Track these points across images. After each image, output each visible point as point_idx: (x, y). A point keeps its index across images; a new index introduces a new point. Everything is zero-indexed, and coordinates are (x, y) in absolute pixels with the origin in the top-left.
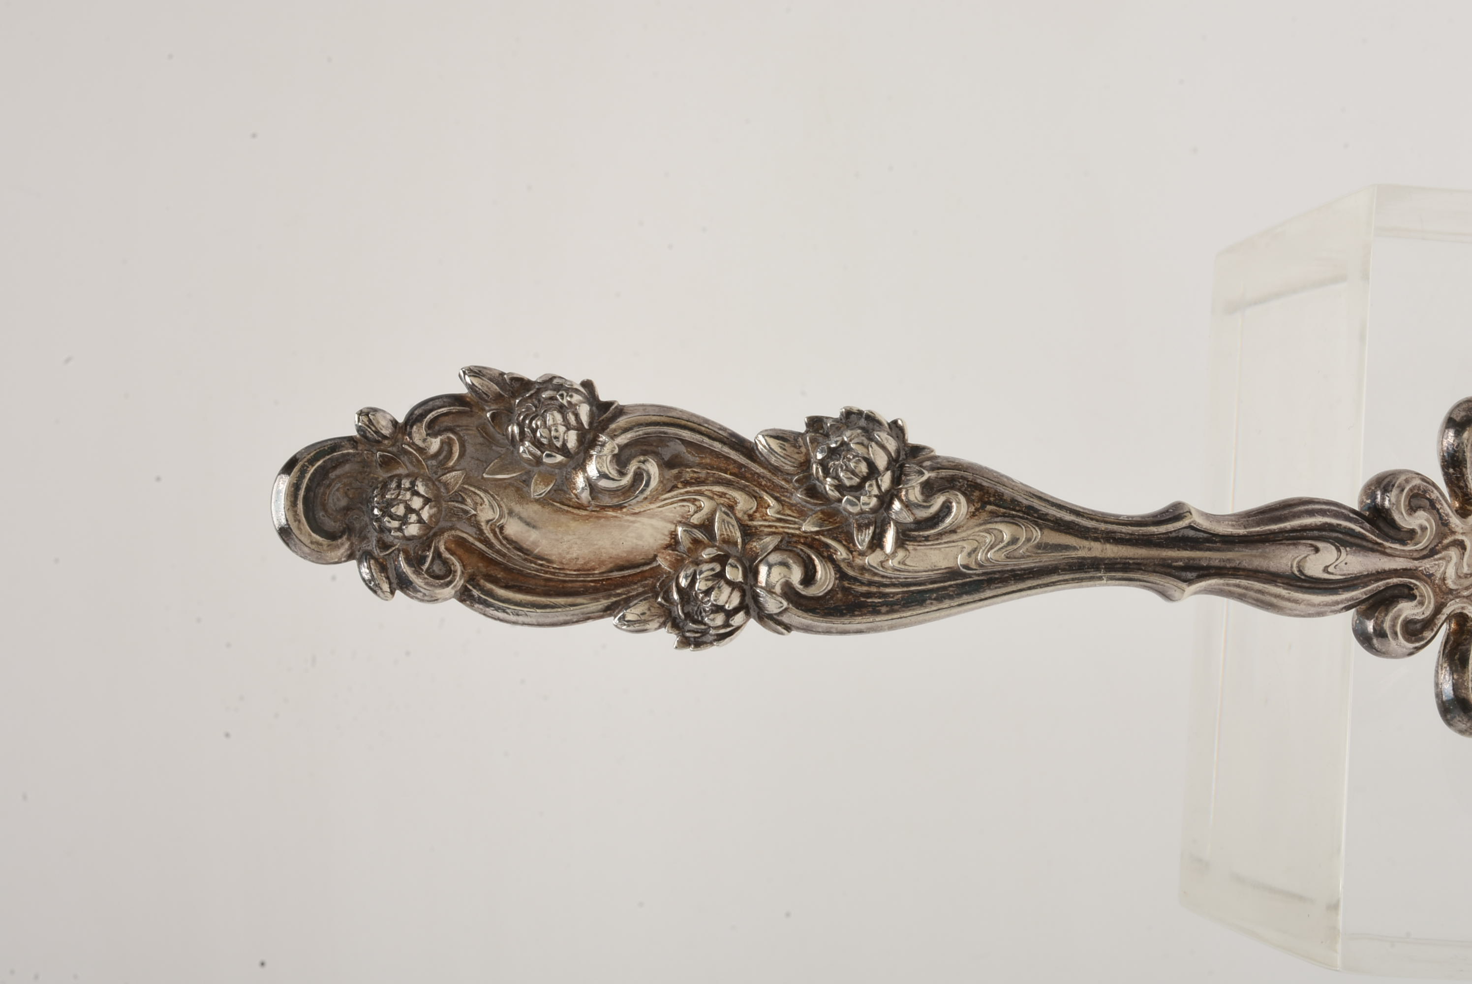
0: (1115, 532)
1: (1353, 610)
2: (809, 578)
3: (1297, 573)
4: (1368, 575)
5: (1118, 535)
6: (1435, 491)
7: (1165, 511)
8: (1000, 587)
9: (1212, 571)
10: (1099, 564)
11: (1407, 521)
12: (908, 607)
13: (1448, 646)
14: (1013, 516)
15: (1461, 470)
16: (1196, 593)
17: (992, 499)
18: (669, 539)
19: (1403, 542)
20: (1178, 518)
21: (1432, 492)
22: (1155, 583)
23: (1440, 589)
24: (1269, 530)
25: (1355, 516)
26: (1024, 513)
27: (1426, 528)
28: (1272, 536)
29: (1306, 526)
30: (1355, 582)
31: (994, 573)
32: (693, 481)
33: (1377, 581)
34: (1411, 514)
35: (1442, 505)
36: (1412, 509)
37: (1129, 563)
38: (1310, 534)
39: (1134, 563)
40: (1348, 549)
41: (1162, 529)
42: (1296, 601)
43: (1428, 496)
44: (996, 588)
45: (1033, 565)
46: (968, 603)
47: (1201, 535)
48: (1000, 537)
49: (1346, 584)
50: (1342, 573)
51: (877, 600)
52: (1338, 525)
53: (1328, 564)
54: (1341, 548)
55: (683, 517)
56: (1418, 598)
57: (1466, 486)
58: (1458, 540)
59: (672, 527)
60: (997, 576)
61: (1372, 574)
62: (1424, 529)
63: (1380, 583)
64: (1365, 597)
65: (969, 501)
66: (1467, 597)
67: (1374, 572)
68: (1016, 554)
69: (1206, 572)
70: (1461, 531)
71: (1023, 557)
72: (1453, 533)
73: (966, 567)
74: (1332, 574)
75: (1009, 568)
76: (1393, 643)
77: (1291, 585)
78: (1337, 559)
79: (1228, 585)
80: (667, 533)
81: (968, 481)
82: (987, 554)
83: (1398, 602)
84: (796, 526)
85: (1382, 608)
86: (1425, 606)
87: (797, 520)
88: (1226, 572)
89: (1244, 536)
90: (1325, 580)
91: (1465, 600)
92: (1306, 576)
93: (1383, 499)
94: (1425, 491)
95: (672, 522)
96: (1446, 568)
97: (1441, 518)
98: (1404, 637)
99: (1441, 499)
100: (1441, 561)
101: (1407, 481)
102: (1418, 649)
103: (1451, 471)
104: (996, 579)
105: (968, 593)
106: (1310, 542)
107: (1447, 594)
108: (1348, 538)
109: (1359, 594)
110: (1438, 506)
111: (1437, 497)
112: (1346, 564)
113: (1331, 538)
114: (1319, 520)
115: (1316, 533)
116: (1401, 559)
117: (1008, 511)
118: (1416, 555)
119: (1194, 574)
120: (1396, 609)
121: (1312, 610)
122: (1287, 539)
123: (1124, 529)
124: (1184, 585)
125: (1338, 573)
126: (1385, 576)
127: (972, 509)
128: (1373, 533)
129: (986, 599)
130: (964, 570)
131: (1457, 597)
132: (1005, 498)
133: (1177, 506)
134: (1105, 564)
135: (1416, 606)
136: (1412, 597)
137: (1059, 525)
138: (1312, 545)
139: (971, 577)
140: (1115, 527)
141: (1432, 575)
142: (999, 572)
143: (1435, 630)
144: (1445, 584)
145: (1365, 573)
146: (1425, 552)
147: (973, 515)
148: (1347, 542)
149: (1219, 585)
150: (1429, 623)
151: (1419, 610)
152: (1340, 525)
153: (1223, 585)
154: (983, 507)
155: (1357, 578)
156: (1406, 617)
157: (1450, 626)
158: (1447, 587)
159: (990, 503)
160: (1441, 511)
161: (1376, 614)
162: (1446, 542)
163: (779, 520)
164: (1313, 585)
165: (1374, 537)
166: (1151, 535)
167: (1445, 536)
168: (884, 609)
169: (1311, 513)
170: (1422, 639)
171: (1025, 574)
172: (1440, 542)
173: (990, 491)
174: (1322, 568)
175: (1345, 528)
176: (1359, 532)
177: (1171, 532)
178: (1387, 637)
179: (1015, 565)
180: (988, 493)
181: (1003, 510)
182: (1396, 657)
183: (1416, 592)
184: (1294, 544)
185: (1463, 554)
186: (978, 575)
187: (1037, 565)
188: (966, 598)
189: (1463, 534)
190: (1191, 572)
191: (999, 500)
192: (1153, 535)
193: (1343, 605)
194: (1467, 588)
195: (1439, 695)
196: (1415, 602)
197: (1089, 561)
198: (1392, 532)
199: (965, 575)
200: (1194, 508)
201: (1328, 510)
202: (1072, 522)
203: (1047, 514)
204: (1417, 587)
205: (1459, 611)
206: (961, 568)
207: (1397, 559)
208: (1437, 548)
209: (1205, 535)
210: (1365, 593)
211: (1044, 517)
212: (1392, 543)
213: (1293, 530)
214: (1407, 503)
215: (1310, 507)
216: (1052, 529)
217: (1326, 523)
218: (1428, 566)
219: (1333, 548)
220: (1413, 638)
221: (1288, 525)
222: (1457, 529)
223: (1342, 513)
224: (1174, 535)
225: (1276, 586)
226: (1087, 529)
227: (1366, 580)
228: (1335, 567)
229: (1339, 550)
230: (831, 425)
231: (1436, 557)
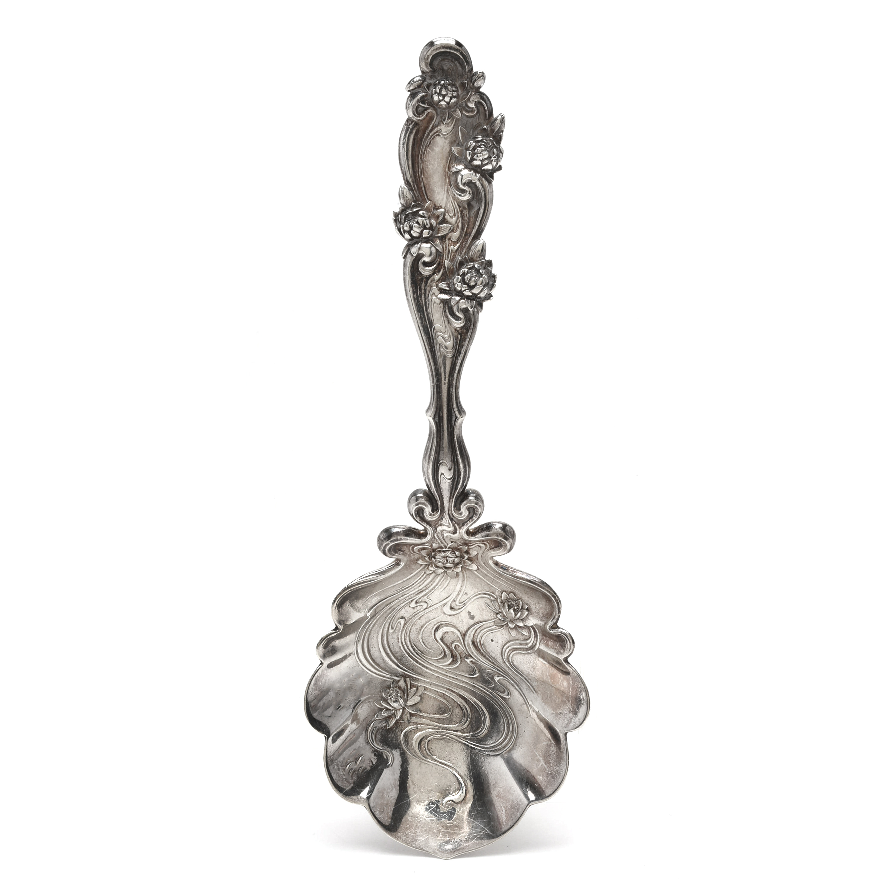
0: (452, 387)
1: (427, 489)
2: (426, 264)
3: (440, 462)
4: (441, 492)
5: (451, 389)
6: (476, 518)
7: (462, 408)
8: (427, 342)
9: (439, 428)
10: (439, 382)
11: (463, 509)
12: (417, 305)
13: (413, 529)
14: (456, 346)
15: (485, 530)
16: (430, 422)
17: (463, 337)
18: (438, 206)
19: (455, 506)
20: (460, 413)
21: (476, 517)
22: (433, 405)
23: (437, 524)
24: (457, 450)
25: (464, 485)
26: (458, 350)
27: (461, 515)
28: (454, 451)
29: (459, 465)
30: (438, 487)
31: (433, 340)
32: (463, 214)
33: (439, 496)
34: (466, 508)
35: (471, 522)
36: (469, 509)
37: (440, 394)
38: (456, 467)
39: (440, 396)
40: (451, 483)
41: (455, 406)
42: (429, 463)
43: (474, 515)
44: (427, 341)
45: (437, 355)
46: (420, 330)
47: (453, 423)
48: (447, 341)
49: (437, 483)
50: (441, 481)
51: (418, 293)
52: (461, 478)
53: (444, 475)
54: (451, 480)
55: (448, 211)
56: (433, 513)
57: (479, 533)
58: (457, 531)
59: (443, 206)
60: (432, 341)
61: (441, 494)
62: (461, 514)
63: (438, 497)
64: (432, 491)
65: (462, 328)
66: (434, 536)
67: (442, 494)
68: (441, 348)
69: (438, 425)
70: (461, 532)
71: (440, 351)
72: (460, 529)
73: (434, 329)
74: (441, 477)
75: (435, 346)
76: (414, 504)
77: (435, 460)
78: (447, 478)
79: (434, 434)
80: (441, 205)
81: (469, 327)
82: (440, 336)
83: (431, 505)
84: (447, 258)
85: (428, 499)
86: (430, 516)
87: (449, 258)
88: (439, 433)
89: (454, 440)
90: (438, 474)
91: (433, 535)
92: (439, 466)
93: (472, 496)
94: (476, 514)
95: (445, 207)
96: (445, 525)
97: (466, 522)
98: (417, 508)
99: (474, 521)
100: (448, 523)
101: (480, 506)
102: (412, 515)
103: (485, 526)
104: (431, 341)
105: (424, 330)
106: (453, 467)
107: (435, 527)
108: (455, 483)
109: (433, 488)
110: (470, 521)
111: (474, 520)
112: (445, 482)
113: (455, 476)
114: (462, 470)
115: (457, 469)
116: (448, 506)
117: (458, 344)
118: (450, 512)
119: (437, 421)
120: (428, 504)
121: (425, 470)
122: (454, 458)
123: (454, 391)
124: (433, 416)
125: (441, 479)
126: (441, 499)
127: (458, 329)
128: (458, 493)
129: (422, 337)
130: (433, 327)
131: (434, 531)
132: (464, 342)
133: (464, 412)
134: (439, 384)
135: (430, 513)
136: (433, 511)
137: (454, 365)
138: (452, 467)
139: (430, 330)
140: (454, 387)
141: (442, 520)
142: (433, 342)
143: (420, 522)
144: (439, 526)
145: (442, 491)
146: (451, 516)
147: (456, 330)
148: (454, 482)
149: (434, 431)
150: (423, 519)
151: (428, 514)
152: (461, 479)
153: (434, 433)
154: (459, 334)
155: (439, 487)
156: (425, 509)
157: (422, 530)
158: (438, 527)
159: (461, 337)
160: (468, 522)
161: (425, 497)
162: (456, 525)
163: (449, 251)
164: (435, 469)
165: (456, 493)
166: (452, 402)
167: (458, 525)
168: (415, 296)
169: (465, 467)
170: (416, 517)
171: (433, 352)
172: (456, 523)
173: (466, 336)
174: (443, 472)
175: (460, 481)
176: (458, 487)
177: (454, 410)
178: (416, 501)
179: (437, 348)
180: (465, 335)
181: (458, 342)
182: (408, 506)
183: (435, 512)
184: (452, 460)
185: (451, 533)
186: (432, 333)
187: (437, 357)
188: (422, 329)
189: (460, 532)
190: (438, 419)
191: (463, 340)
192: (452, 403)
193: (429, 485)
194: (437, 536)
195: (394, 527)
196: (431, 512)
197: (440, 377)
198: (459, 501)
199: (431, 328)
200: (463, 420)
201: (466, 474)
202: (455, 370)
203: (458, 360)
204: (437, 513)
205: (428, 532)
206: (434, 326)
207: (448, 504)
208: (453, 521)
209: (453, 424)
210: (433, 491)
211: (457, 358)
212: (454, 501)
213: (457, 460)
214: (471, 506)
215: (467, 466)
216: (452, 362)
217: (461, 473)
218: (446, 517)
219: (451, 477)
220: (416, 513)
221: (459, 457)
222: (461, 530)
223: (465, 480)
224: (453, 411)
225: (435, 454)
226: (453, 376)
227: (439, 491)
228: (443, 478)
229: (450, 479)
230: (489, 270)
231: (450, 521)
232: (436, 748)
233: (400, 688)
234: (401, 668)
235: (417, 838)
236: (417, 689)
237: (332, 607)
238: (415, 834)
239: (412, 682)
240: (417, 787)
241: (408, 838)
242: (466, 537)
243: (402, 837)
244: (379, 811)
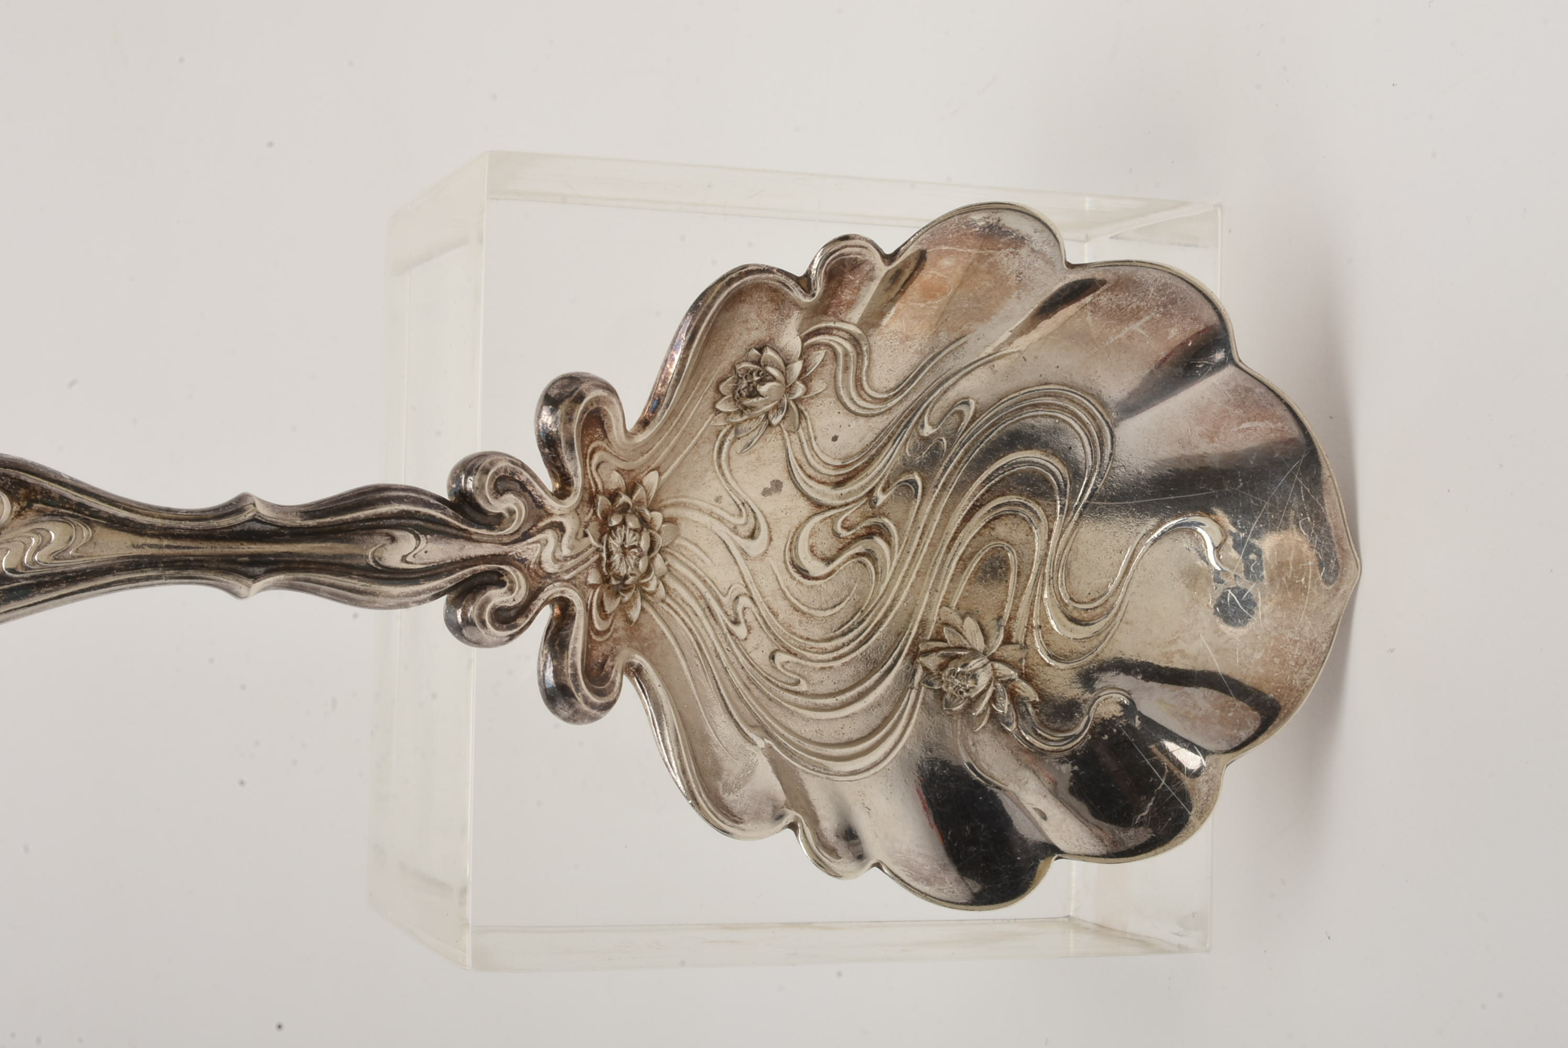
0: (173, 528)
1: (443, 599)
3: (373, 564)
4: (452, 563)
5: (177, 532)
6: (525, 473)
7: (230, 504)
8: (50, 591)
9: (282, 566)
10: (157, 563)
11: (497, 505)
13: (550, 632)
14: (62, 515)
15: (556, 449)
16: (264, 589)
17: (39, 497)
19: (490, 527)
20: (240, 511)
21: (521, 474)
22: (219, 581)
23: (536, 573)
24: (341, 520)
25: (436, 502)
26: (74, 511)
27: (515, 512)
28: (345, 526)
29: (381, 514)
30: (439, 571)
31: (44, 576)
33: (462, 568)
34: (496, 498)
35: (533, 486)
36: (499, 492)
37: (190, 561)
38: (387, 522)
39: (195, 560)
40: (428, 536)
41: (225, 522)
42: (373, 594)
43: (517, 478)
44: (46, 592)
45: (85, 566)
46: (15, 609)
47: (268, 527)
48: (47, 537)
49: (428, 573)
50: (422, 562)
52: (417, 512)
53: (405, 554)
54: (420, 536)
56: (508, 584)
57: (563, 466)
58: (556, 522)
60: (46, 579)
61: (457, 562)
62: (511, 512)
63: (466, 571)
64: (449, 585)
65: (13, 498)
66: (568, 581)
67: (458, 559)
68: (65, 554)
69: (275, 567)
70: (559, 513)
71: (73, 557)
72: (550, 515)
73: (13, 571)
74: (411, 563)
75: (59, 570)
76: (483, 632)
77: (367, 577)
78: (416, 548)
79: (298, 580)
81: (12, 478)
82: (33, 556)
83: (485, 589)
85: (470, 596)
86: (515, 592)
88: (296, 565)
89: (314, 527)
90: (403, 569)
91: (565, 584)
92: (382, 566)
93: (466, 482)
94: (513, 474)
96: (541, 552)
97: (534, 500)
98: (493, 625)
99: (531, 480)
100: (535, 545)
101: (492, 464)
102: (512, 637)
103: (547, 450)
104: (46, 582)
105: (17, 598)
106: (386, 531)
107: (545, 578)
108: (430, 525)
109: (443, 582)
110: (530, 488)
111: (528, 479)
112: (426, 552)
113: (410, 526)
114: (395, 508)
115: (394, 521)
116: (489, 545)
117: (57, 509)
118: (506, 540)
119: (262, 569)
120: (483, 597)
121: (392, 602)
122: (362, 529)
123: (183, 525)
124: (250, 582)
125: (417, 562)
126: (471, 563)
127: (16, 507)
128: (457, 519)
129: (35, 604)
130: (10, 574)
131: (556, 581)
132: (53, 495)
133: (242, 498)
134: (164, 562)
135: (506, 593)
136: (502, 584)
137: (112, 522)
138: (387, 535)
139: (18, 582)
140: (173, 523)
141: (526, 559)
142: (49, 575)
143: (530, 616)
144: (542, 569)
145: (449, 561)
146: (516, 537)
147: (19, 514)
148: (428, 529)
149: (289, 580)
150: (524, 610)
151: (510, 597)
152: (419, 512)
153: (294, 580)
154: (29, 506)
155: (439, 566)
156: (494, 605)
157: (553, 611)
158: (544, 571)
159: (37, 501)
160: (533, 493)
161: (464, 603)
162: (541, 524)
164: (392, 576)
165: (457, 523)
166: (213, 530)
167: (540, 519)
169: (387, 501)
170: (515, 626)
171: (77, 576)
172: (535, 525)
173: (37, 488)
174: (399, 558)
175: (425, 514)
176: (441, 519)
177: (235, 526)
178: (475, 625)
179: (65, 567)
180: (34, 490)
181: (51, 509)
182: (488, 646)
183: (505, 578)
184: (369, 534)
185: (562, 536)
186: (26, 579)
187: (90, 566)
188: (14, 605)
189: (561, 515)
190: (258, 567)
191: (48, 498)
192: (214, 530)
193: (433, 593)
194: (568, 571)
195: (542, 681)
196: (505, 589)
197: (146, 560)
198: (479, 517)
199: (11, 580)
200: (260, 500)
201: (406, 497)
202: (126, 519)
203: (99, 511)
204: (507, 573)
205: (558, 595)
206: (7, 573)
207: (484, 545)
208: (531, 531)
209: (273, 528)
210: (450, 582)
211: (96, 514)
212: (478, 528)
213: (368, 519)
214: (492, 486)
215: (386, 494)
216: (106, 526)
217: (404, 511)
218: (520, 551)
219: (412, 536)
220: (505, 626)
221: (362, 514)
222: (553, 511)
223: (421, 499)
224: (238, 528)
225: (351, 578)
226: (143, 526)
227: (451, 567)
228: (414, 556)
229: (418, 538)
231: (530, 541)
232: (1089, 584)
233: (942, 667)
234: (896, 662)
235: (1306, 638)
236: (947, 624)
237: (739, 838)
238: (1296, 642)
239: (929, 637)
240: (1183, 632)
241: (1306, 661)
242: (572, 501)
243: (1304, 676)
244: (1239, 729)
